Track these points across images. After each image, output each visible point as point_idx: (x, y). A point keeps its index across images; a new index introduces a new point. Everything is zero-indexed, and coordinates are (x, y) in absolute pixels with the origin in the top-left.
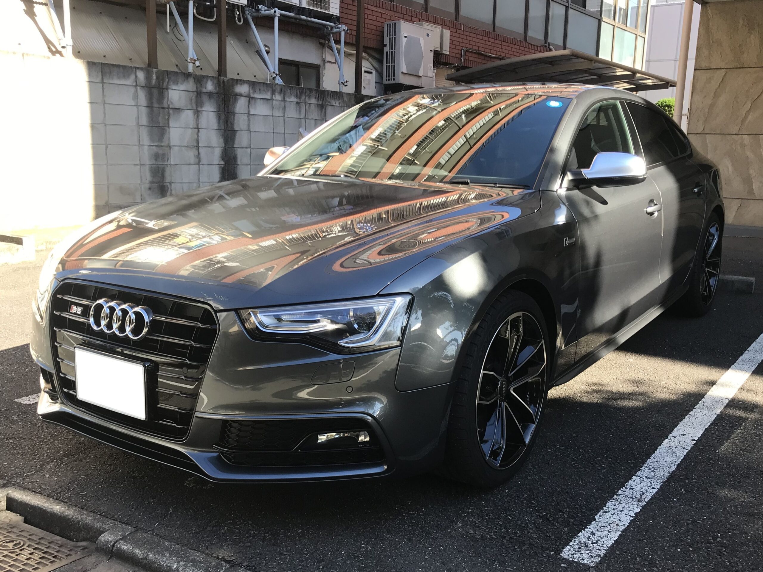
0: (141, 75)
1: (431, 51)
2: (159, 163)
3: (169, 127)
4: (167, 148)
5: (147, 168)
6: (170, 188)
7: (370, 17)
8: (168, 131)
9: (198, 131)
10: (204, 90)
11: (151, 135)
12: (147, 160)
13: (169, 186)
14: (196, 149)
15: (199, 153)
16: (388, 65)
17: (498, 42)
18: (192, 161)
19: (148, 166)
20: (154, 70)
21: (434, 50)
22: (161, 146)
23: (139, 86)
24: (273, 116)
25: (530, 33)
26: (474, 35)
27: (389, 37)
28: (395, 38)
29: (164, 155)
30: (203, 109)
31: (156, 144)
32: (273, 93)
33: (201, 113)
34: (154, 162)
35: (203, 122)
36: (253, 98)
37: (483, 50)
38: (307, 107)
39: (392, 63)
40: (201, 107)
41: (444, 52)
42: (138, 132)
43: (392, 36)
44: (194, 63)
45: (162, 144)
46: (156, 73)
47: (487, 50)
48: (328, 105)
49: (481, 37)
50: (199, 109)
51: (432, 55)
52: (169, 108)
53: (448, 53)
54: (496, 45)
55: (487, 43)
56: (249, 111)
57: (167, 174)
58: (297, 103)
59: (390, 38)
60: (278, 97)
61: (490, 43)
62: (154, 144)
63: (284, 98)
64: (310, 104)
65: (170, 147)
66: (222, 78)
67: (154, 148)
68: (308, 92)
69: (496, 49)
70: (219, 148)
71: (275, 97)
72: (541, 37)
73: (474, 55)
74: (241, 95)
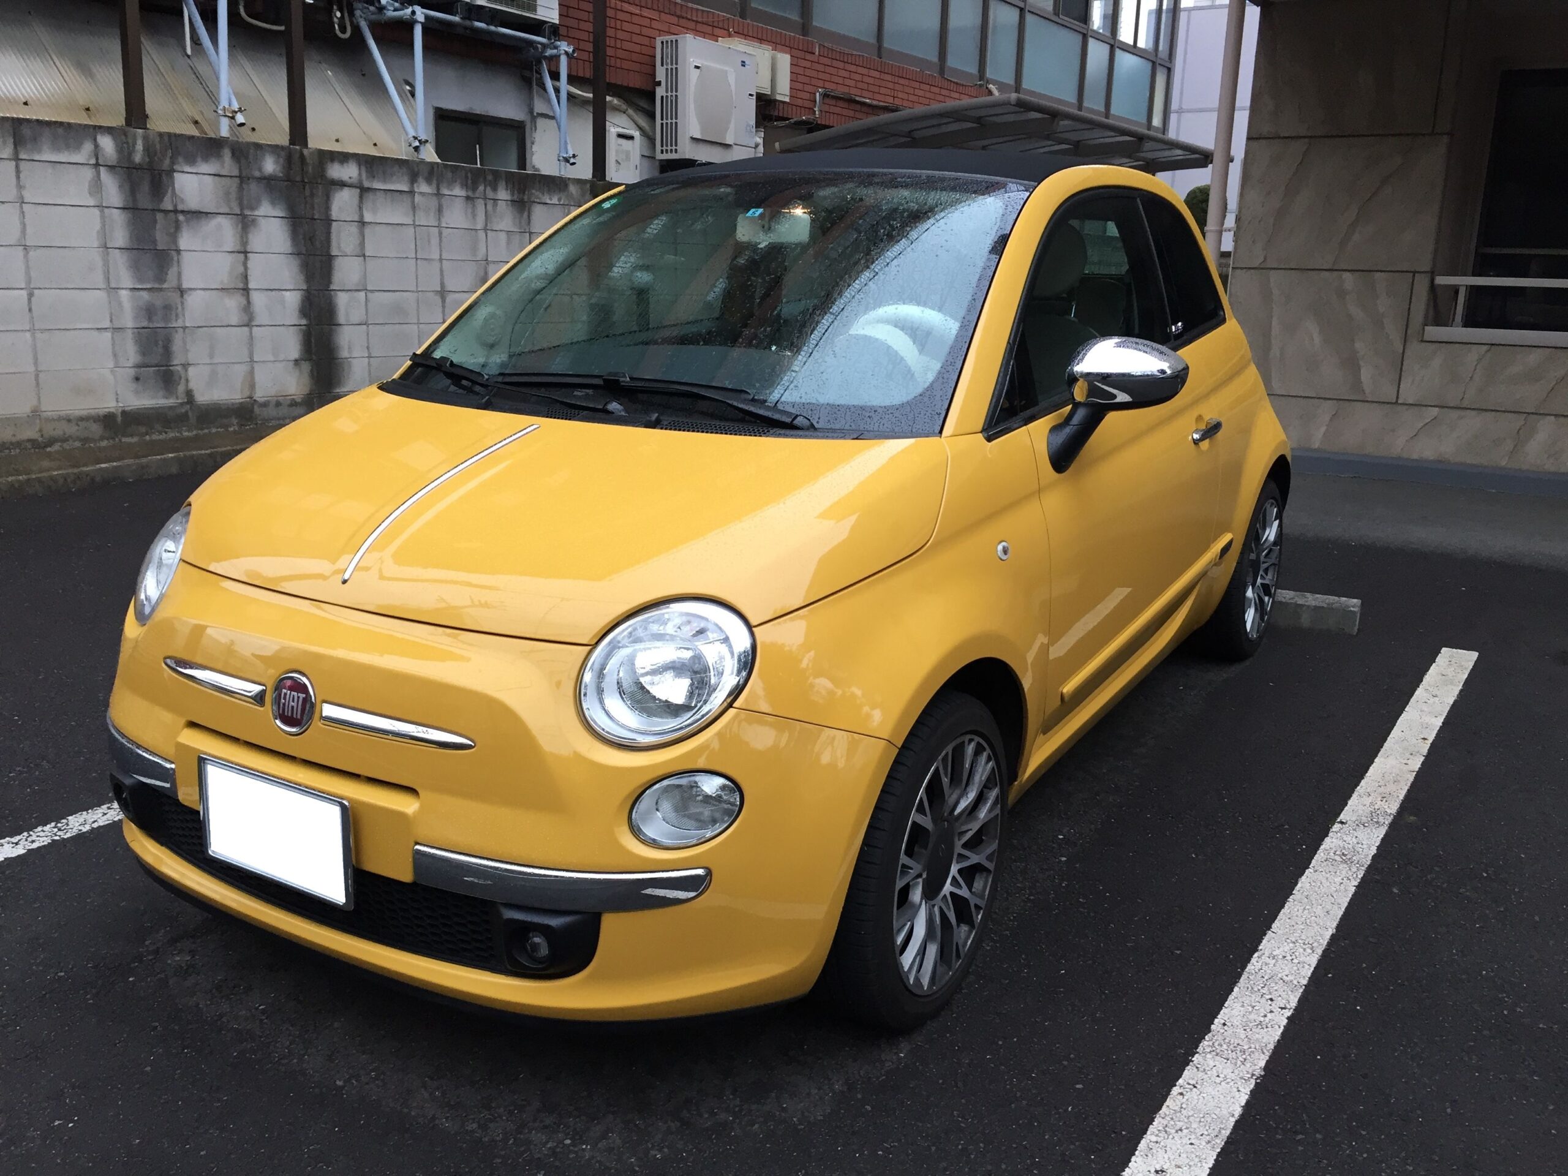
0: (107, 143)
1: (750, 95)
2: (159, 326)
3: (178, 251)
4: (174, 294)
5: (129, 334)
6: (183, 376)
7: (626, 26)
8: (175, 258)
9: (246, 257)
10: (257, 174)
11: (136, 267)
12: (128, 321)
13: (182, 373)
14: (243, 295)
15: (249, 302)
16: (664, 122)
17: (888, 77)
18: (234, 320)
19: (130, 332)
20: (140, 131)
21: (758, 94)
22: (161, 290)
23: (102, 166)
24: (415, 226)
25: (952, 62)
26: (841, 65)
27: (665, 66)
28: (676, 68)
29: (168, 308)
30: (256, 213)
31: (149, 286)
32: (413, 179)
33: (253, 221)
34: (145, 324)
35: (257, 241)
36: (369, 189)
37: (858, 92)
38: (489, 207)
39: (672, 119)
40: (252, 209)
41: (779, 98)
42: (106, 263)
43: (672, 64)
44: (233, 118)
45: (165, 286)
46: (145, 138)
47: (865, 94)
48: (534, 202)
49: (853, 68)
50: (247, 212)
51: (753, 102)
52: (176, 211)
53: (787, 99)
54: (883, 84)
55: (866, 80)
56: (362, 216)
57: (177, 346)
58: (468, 198)
59: (667, 69)
60: (423, 187)
61: (871, 81)
62: (144, 286)
63: (438, 189)
64: (495, 200)
65: (182, 292)
66: (297, 147)
67: (144, 294)
68: (490, 177)
69: (883, 91)
70: (296, 292)
71: (418, 187)
72: (973, 70)
73: (841, 103)
74: (342, 184)
